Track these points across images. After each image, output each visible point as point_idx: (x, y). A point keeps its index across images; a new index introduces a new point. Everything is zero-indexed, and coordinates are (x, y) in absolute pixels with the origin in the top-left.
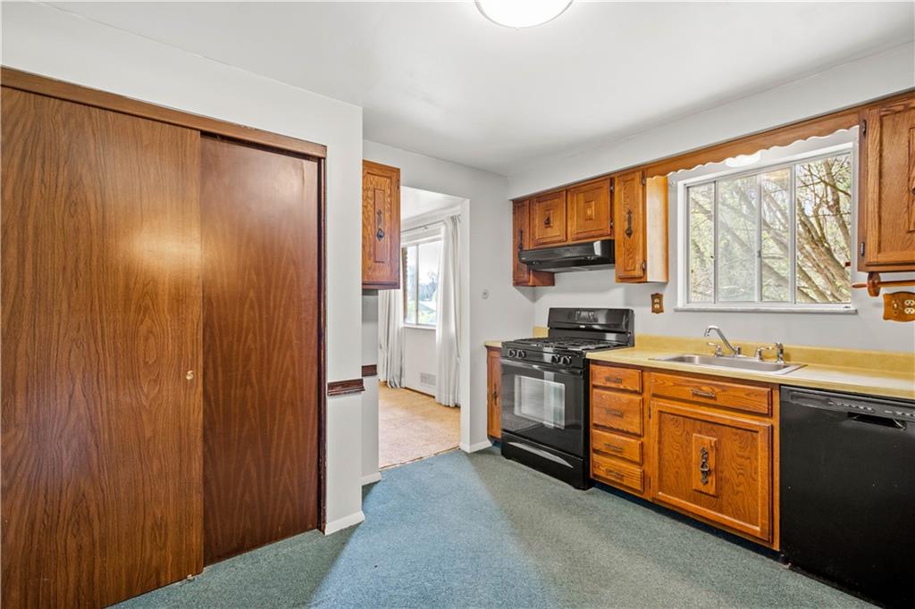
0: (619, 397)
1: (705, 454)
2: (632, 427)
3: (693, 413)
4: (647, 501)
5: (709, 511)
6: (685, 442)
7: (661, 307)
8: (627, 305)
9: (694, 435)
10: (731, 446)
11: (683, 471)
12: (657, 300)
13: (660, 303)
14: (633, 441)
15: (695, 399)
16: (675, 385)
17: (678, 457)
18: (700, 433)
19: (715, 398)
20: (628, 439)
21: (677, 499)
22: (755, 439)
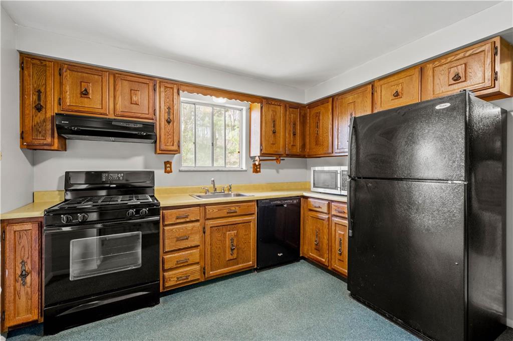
0: (185, 227)
1: (232, 240)
2: (194, 243)
3: (226, 222)
4: (202, 282)
5: (234, 267)
6: (223, 239)
7: (171, 169)
8: (146, 168)
9: (228, 233)
10: (242, 232)
11: (222, 254)
12: (168, 165)
13: (170, 167)
14: (194, 251)
15: (229, 215)
16: (219, 210)
17: (220, 247)
18: (229, 231)
19: (236, 212)
20: (191, 251)
21: (219, 271)
22: (250, 225)
